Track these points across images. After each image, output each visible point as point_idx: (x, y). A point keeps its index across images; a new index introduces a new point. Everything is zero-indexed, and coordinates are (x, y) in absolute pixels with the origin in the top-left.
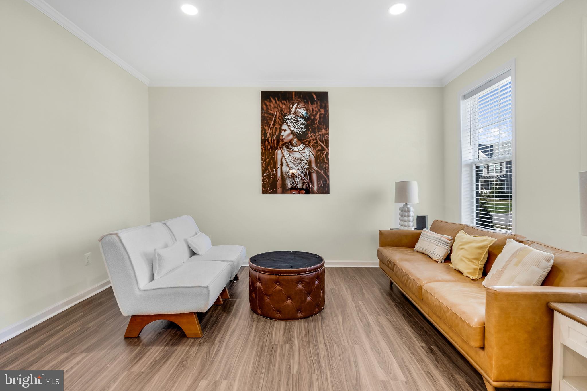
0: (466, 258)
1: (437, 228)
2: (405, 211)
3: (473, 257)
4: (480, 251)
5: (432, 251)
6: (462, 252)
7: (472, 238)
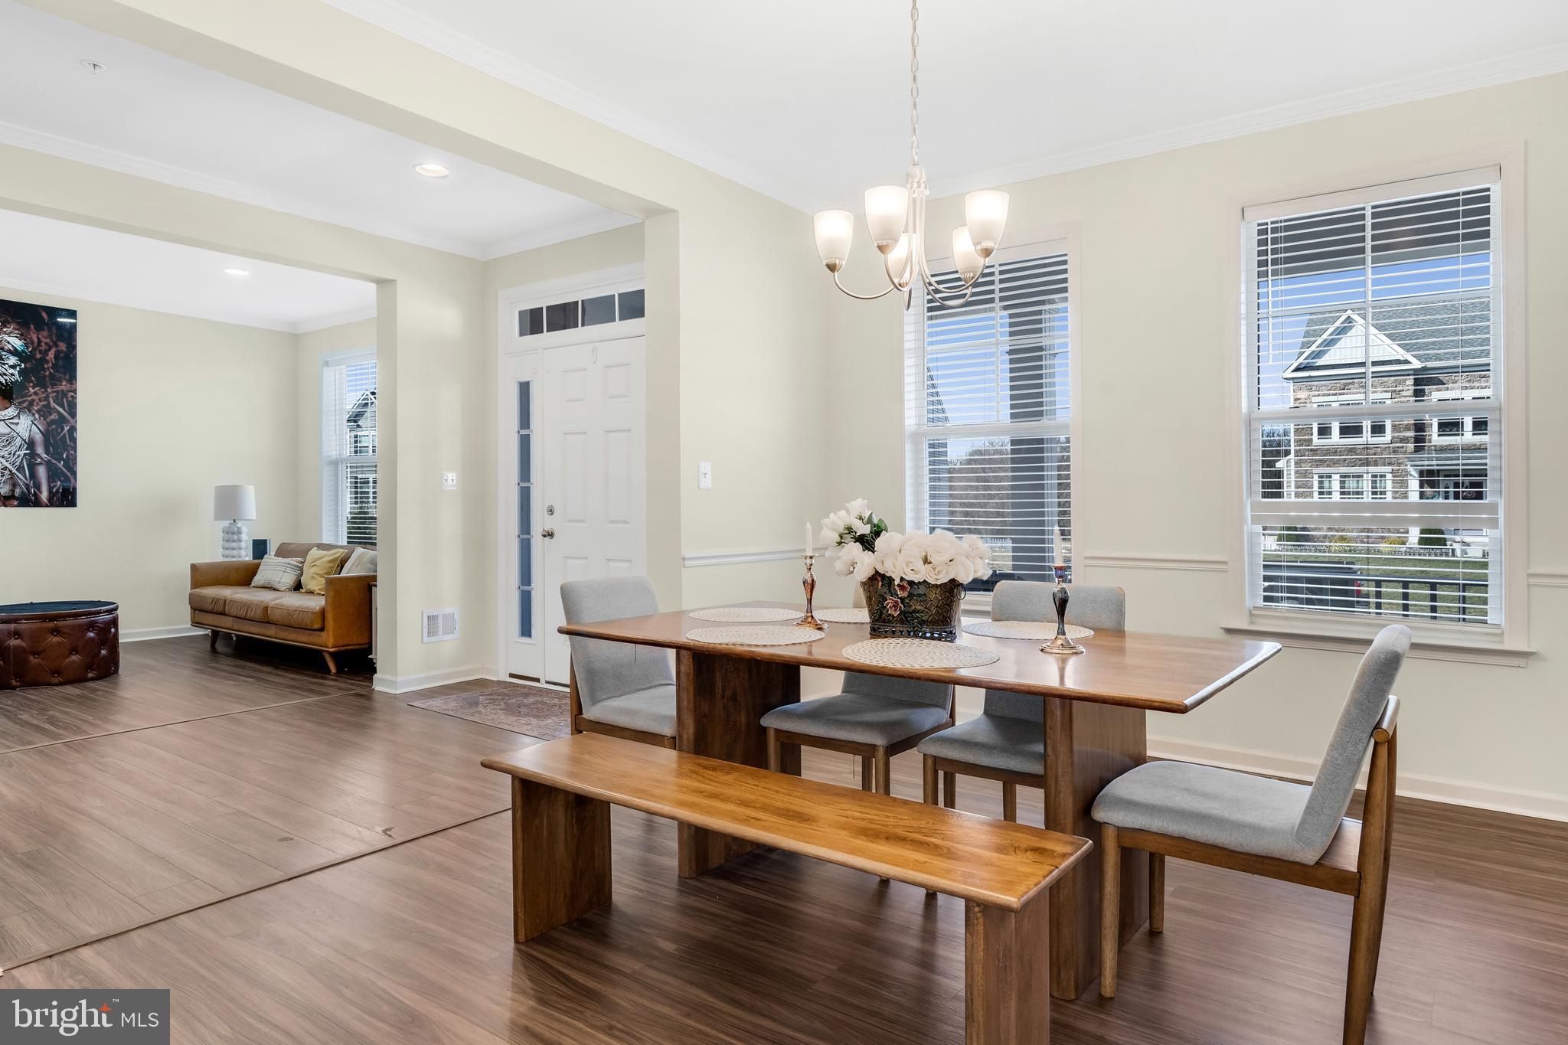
0: (318, 574)
1: (283, 551)
2: (233, 533)
3: (325, 571)
4: (331, 565)
5: (278, 580)
6: (314, 569)
7: (325, 552)
